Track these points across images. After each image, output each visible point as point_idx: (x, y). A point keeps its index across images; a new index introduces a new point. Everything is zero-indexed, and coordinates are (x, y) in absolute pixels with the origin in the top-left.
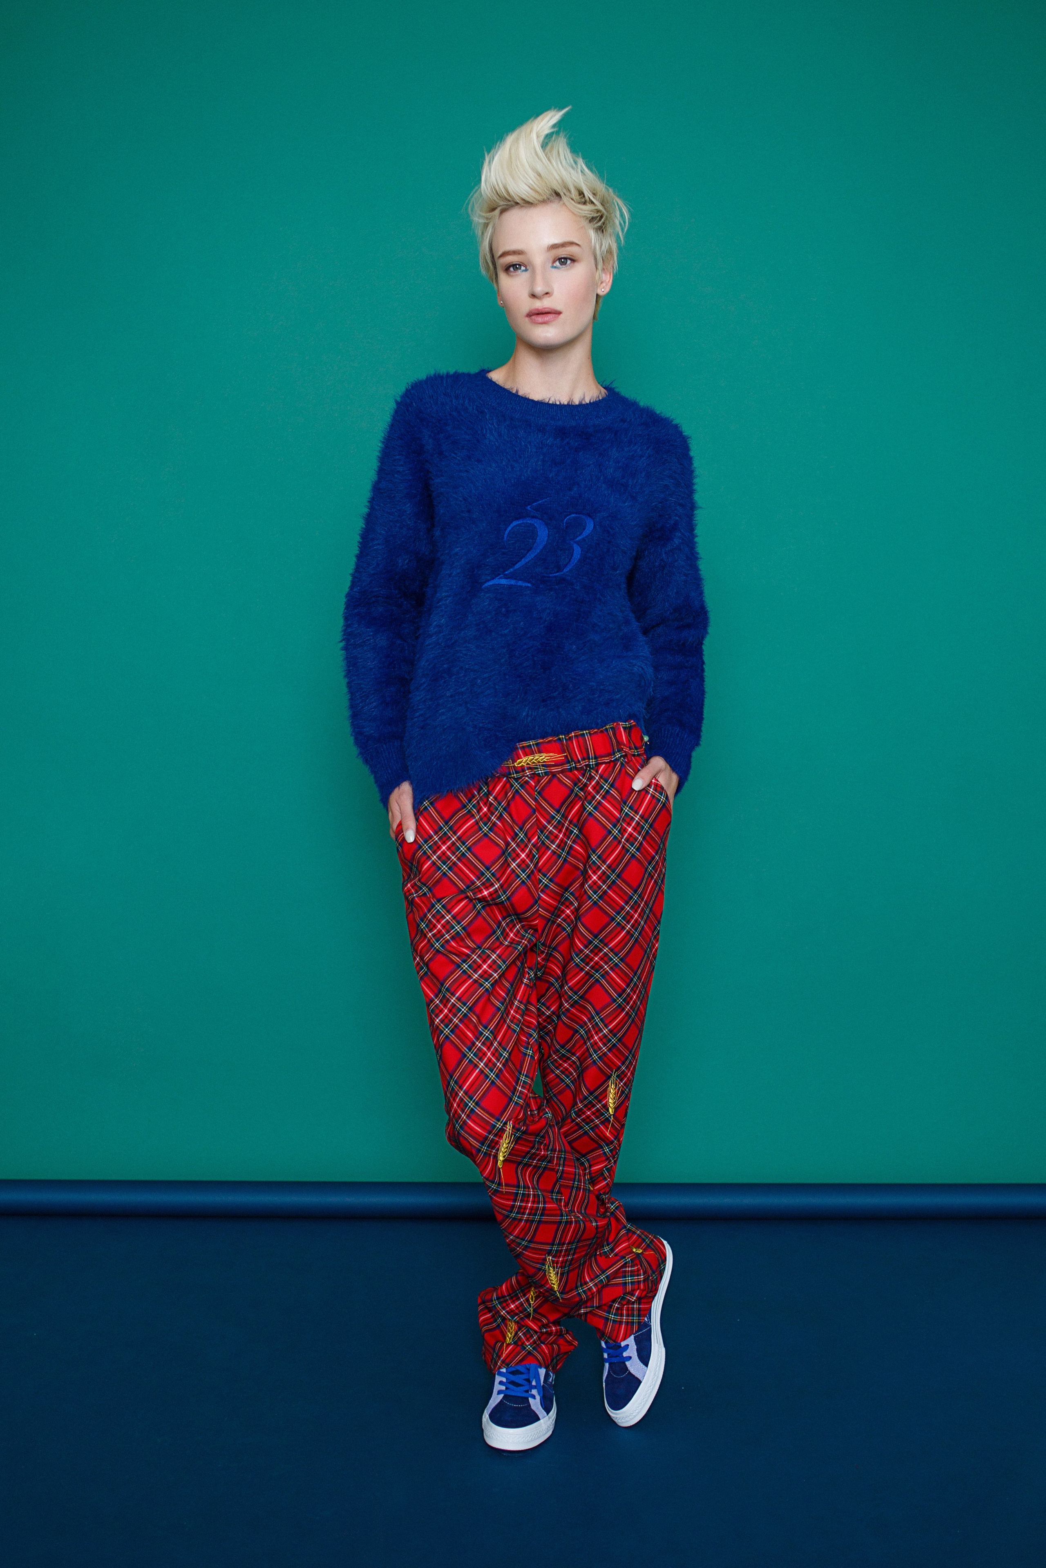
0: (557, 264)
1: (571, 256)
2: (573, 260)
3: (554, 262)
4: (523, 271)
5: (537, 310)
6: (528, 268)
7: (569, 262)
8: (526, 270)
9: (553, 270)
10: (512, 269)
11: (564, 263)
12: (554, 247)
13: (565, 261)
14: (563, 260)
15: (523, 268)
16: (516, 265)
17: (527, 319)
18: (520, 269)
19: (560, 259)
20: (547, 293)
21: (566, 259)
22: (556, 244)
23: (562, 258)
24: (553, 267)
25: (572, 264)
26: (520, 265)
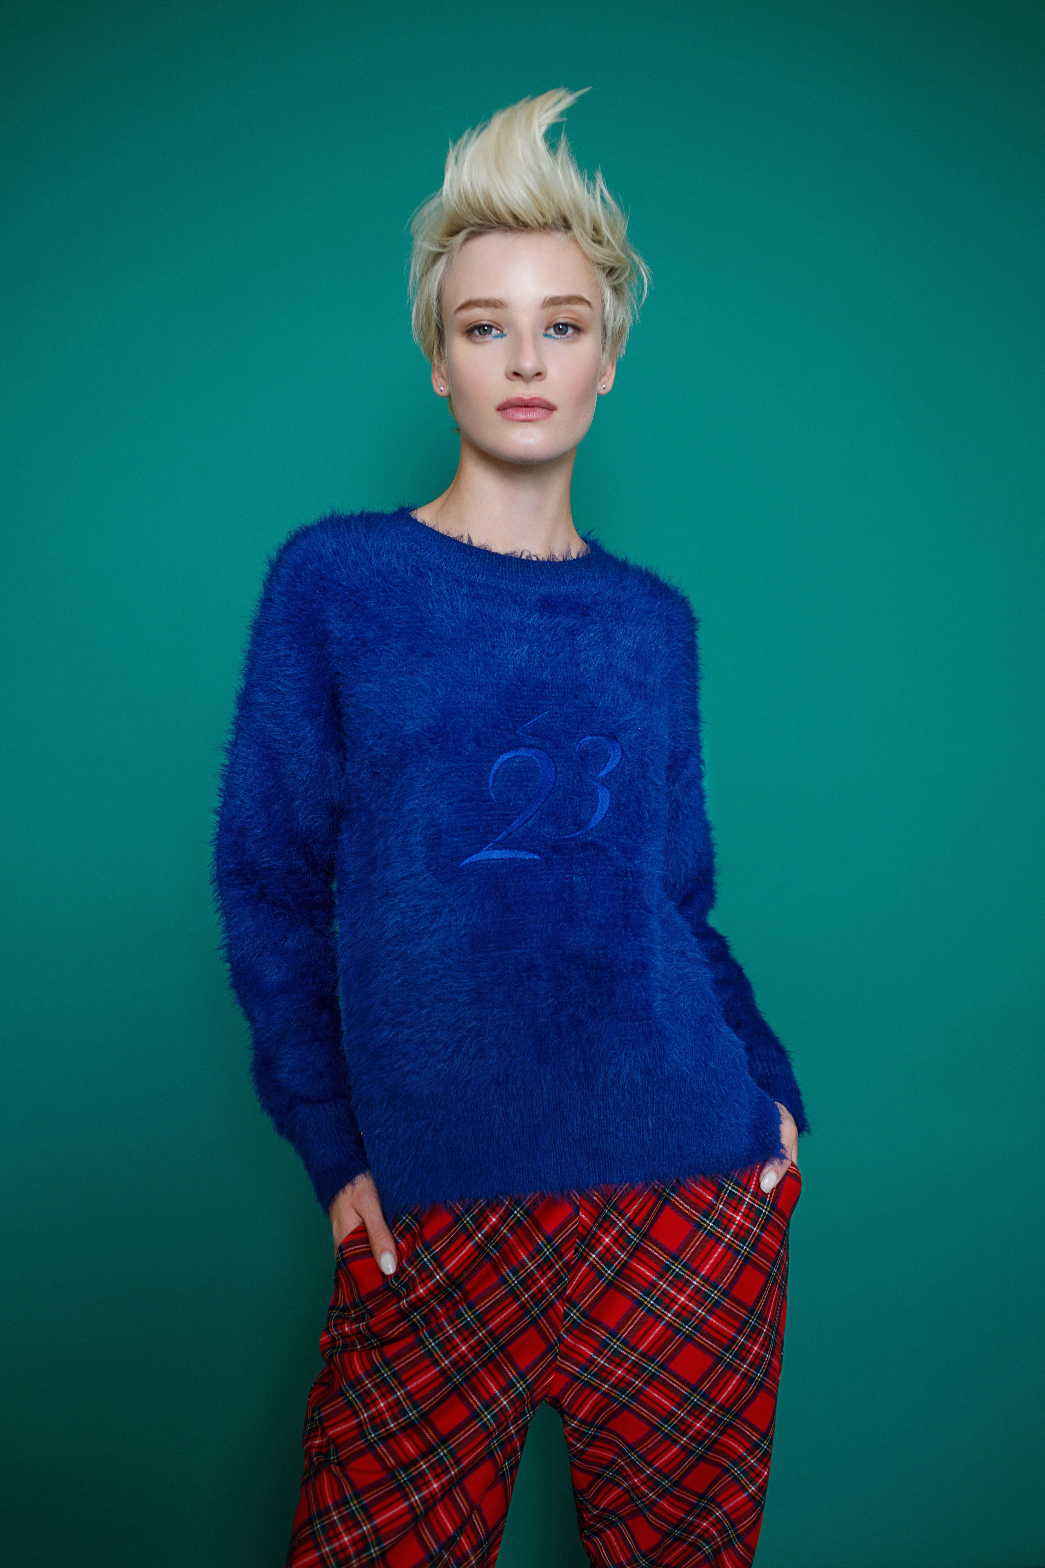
0: (551, 331)
1: (577, 320)
2: (578, 330)
3: (548, 328)
4: (497, 336)
5: (522, 399)
6: (505, 332)
7: (570, 331)
8: (502, 335)
9: (547, 339)
10: (477, 332)
11: (562, 332)
12: (553, 302)
13: (565, 329)
14: (561, 328)
15: (494, 332)
16: (484, 326)
17: (497, 416)
18: (490, 333)
19: (556, 326)
20: (538, 374)
21: (566, 325)
22: (558, 298)
23: (559, 324)
24: (546, 335)
25: (576, 335)
26: (490, 327)
